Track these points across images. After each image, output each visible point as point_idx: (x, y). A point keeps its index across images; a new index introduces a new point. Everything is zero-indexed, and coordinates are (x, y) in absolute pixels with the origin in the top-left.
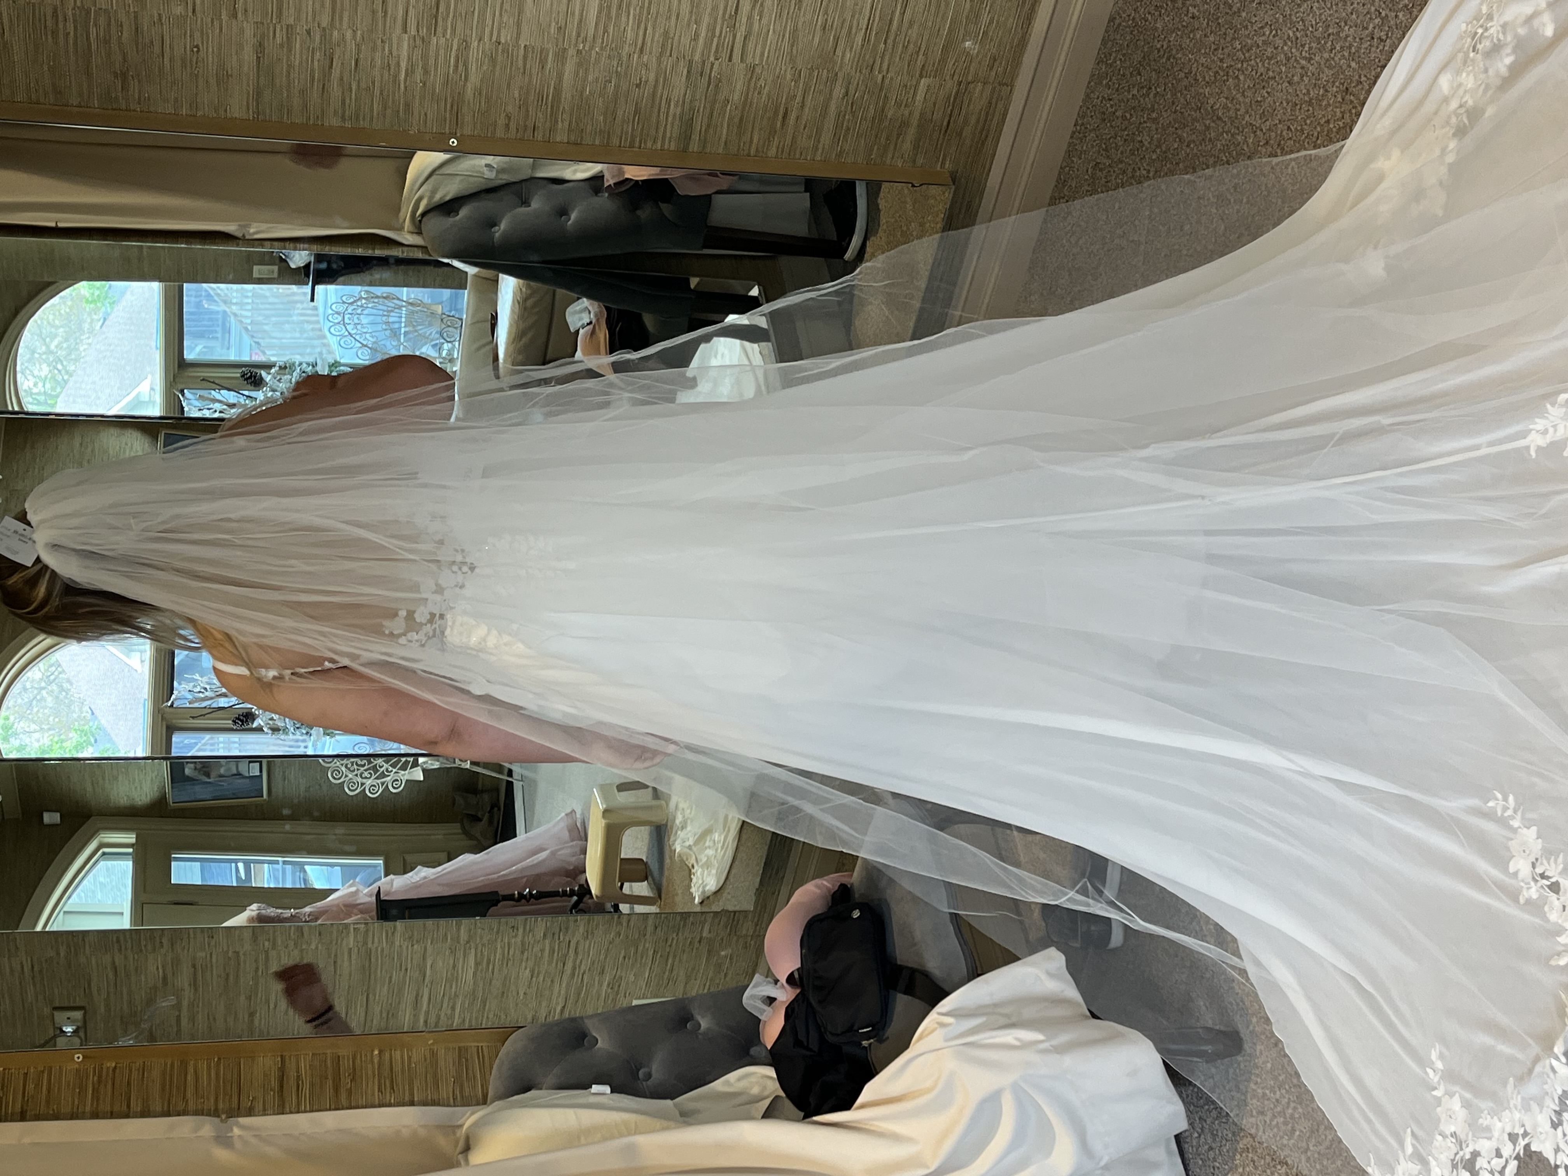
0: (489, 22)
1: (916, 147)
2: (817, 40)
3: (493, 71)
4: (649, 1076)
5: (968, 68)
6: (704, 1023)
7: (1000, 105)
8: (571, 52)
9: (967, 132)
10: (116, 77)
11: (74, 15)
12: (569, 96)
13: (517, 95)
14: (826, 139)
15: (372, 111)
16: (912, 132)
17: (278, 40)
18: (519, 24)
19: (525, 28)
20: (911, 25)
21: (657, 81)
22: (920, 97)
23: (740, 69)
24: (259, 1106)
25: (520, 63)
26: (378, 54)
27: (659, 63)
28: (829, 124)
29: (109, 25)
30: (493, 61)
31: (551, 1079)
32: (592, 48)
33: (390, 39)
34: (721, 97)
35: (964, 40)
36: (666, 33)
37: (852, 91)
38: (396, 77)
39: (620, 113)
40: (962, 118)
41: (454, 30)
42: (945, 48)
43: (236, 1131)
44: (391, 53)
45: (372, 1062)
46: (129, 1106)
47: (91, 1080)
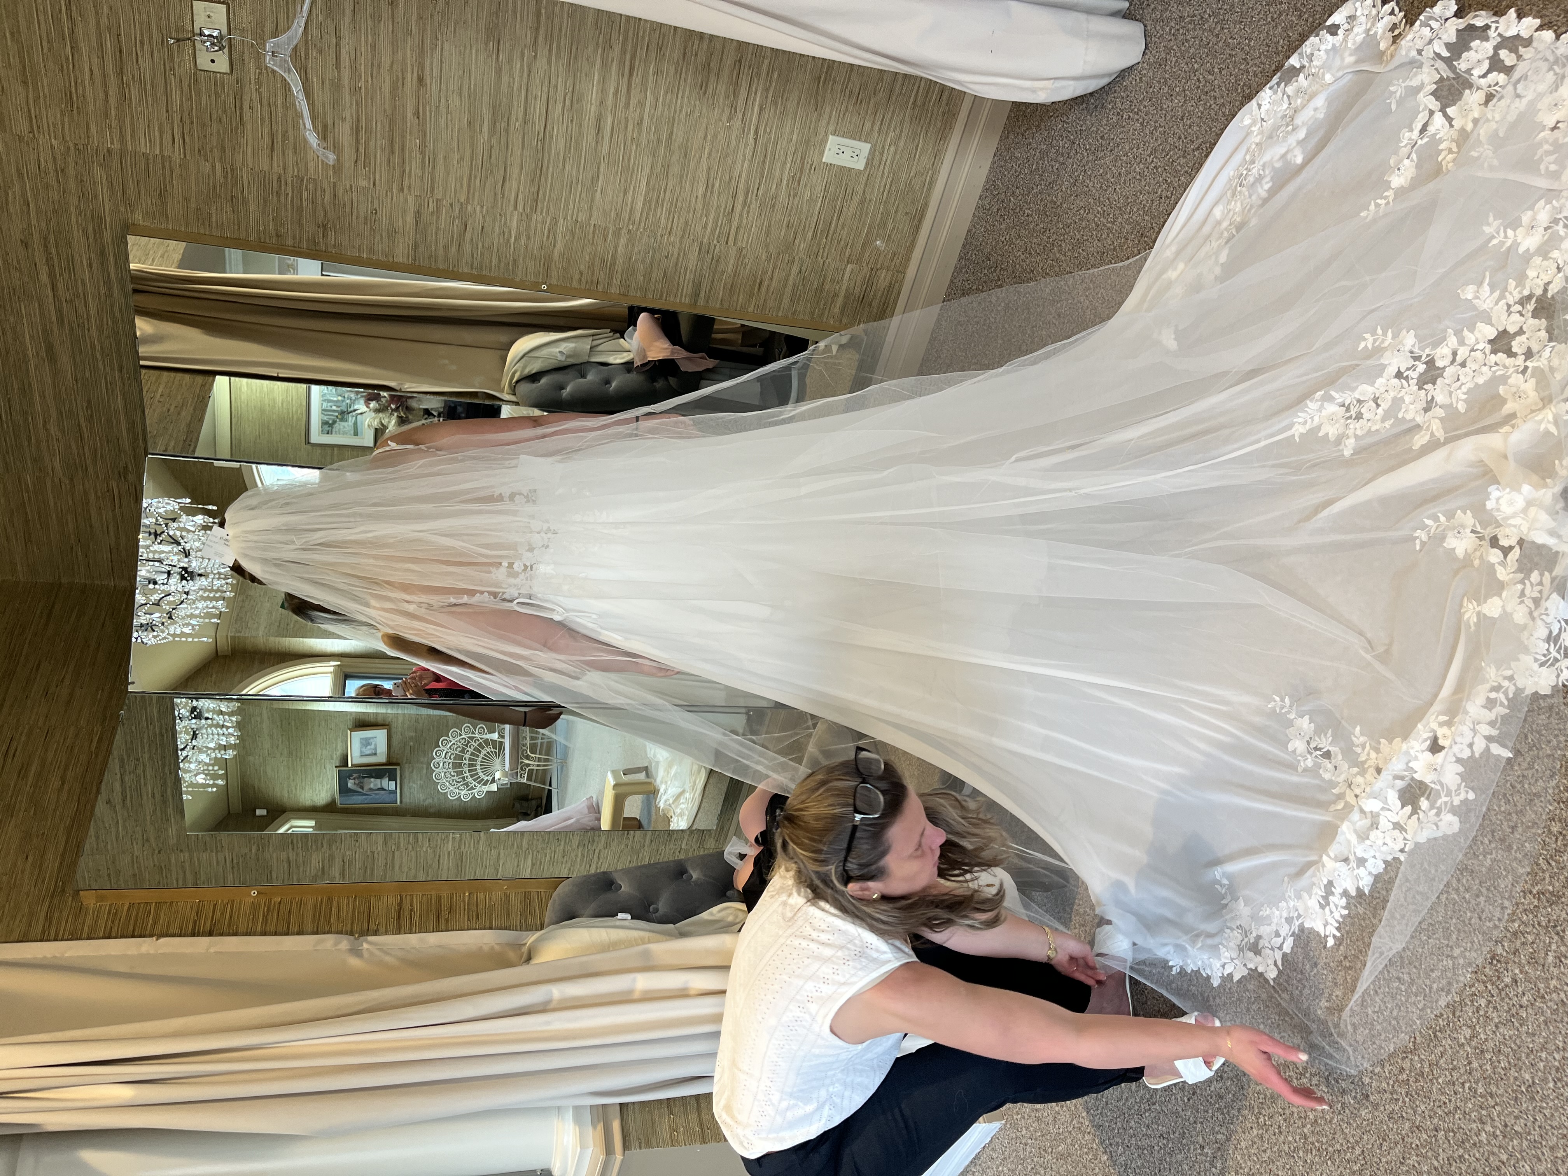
0: (571, 206)
1: (842, 312)
2: (783, 232)
3: (572, 241)
4: (657, 910)
5: (877, 259)
6: (695, 875)
7: (897, 285)
8: (624, 231)
9: (875, 303)
10: (319, 227)
11: (292, 181)
12: (621, 261)
13: (587, 259)
14: (786, 301)
15: (491, 262)
16: (840, 301)
17: (431, 209)
18: (591, 208)
19: (595, 214)
20: (843, 227)
21: (679, 255)
22: (847, 276)
23: (733, 252)
24: (382, 929)
25: (591, 235)
26: (497, 224)
27: (681, 243)
28: (789, 288)
29: (316, 189)
30: (573, 234)
31: (589, 911)
32: (638, 229)
33: (505, 214)
34: (720, 269)
35: (876, 240)
36: (686, 223)
37: (804, 269)
38: (508, 240)
39: (654, 275)
40: (872, 293)
41: (548, 210)
42: (864, 245)
43: (365, 946)
44: (505, 223)
45: (463, 901)
46: (288, 928)
47: (263, 910)
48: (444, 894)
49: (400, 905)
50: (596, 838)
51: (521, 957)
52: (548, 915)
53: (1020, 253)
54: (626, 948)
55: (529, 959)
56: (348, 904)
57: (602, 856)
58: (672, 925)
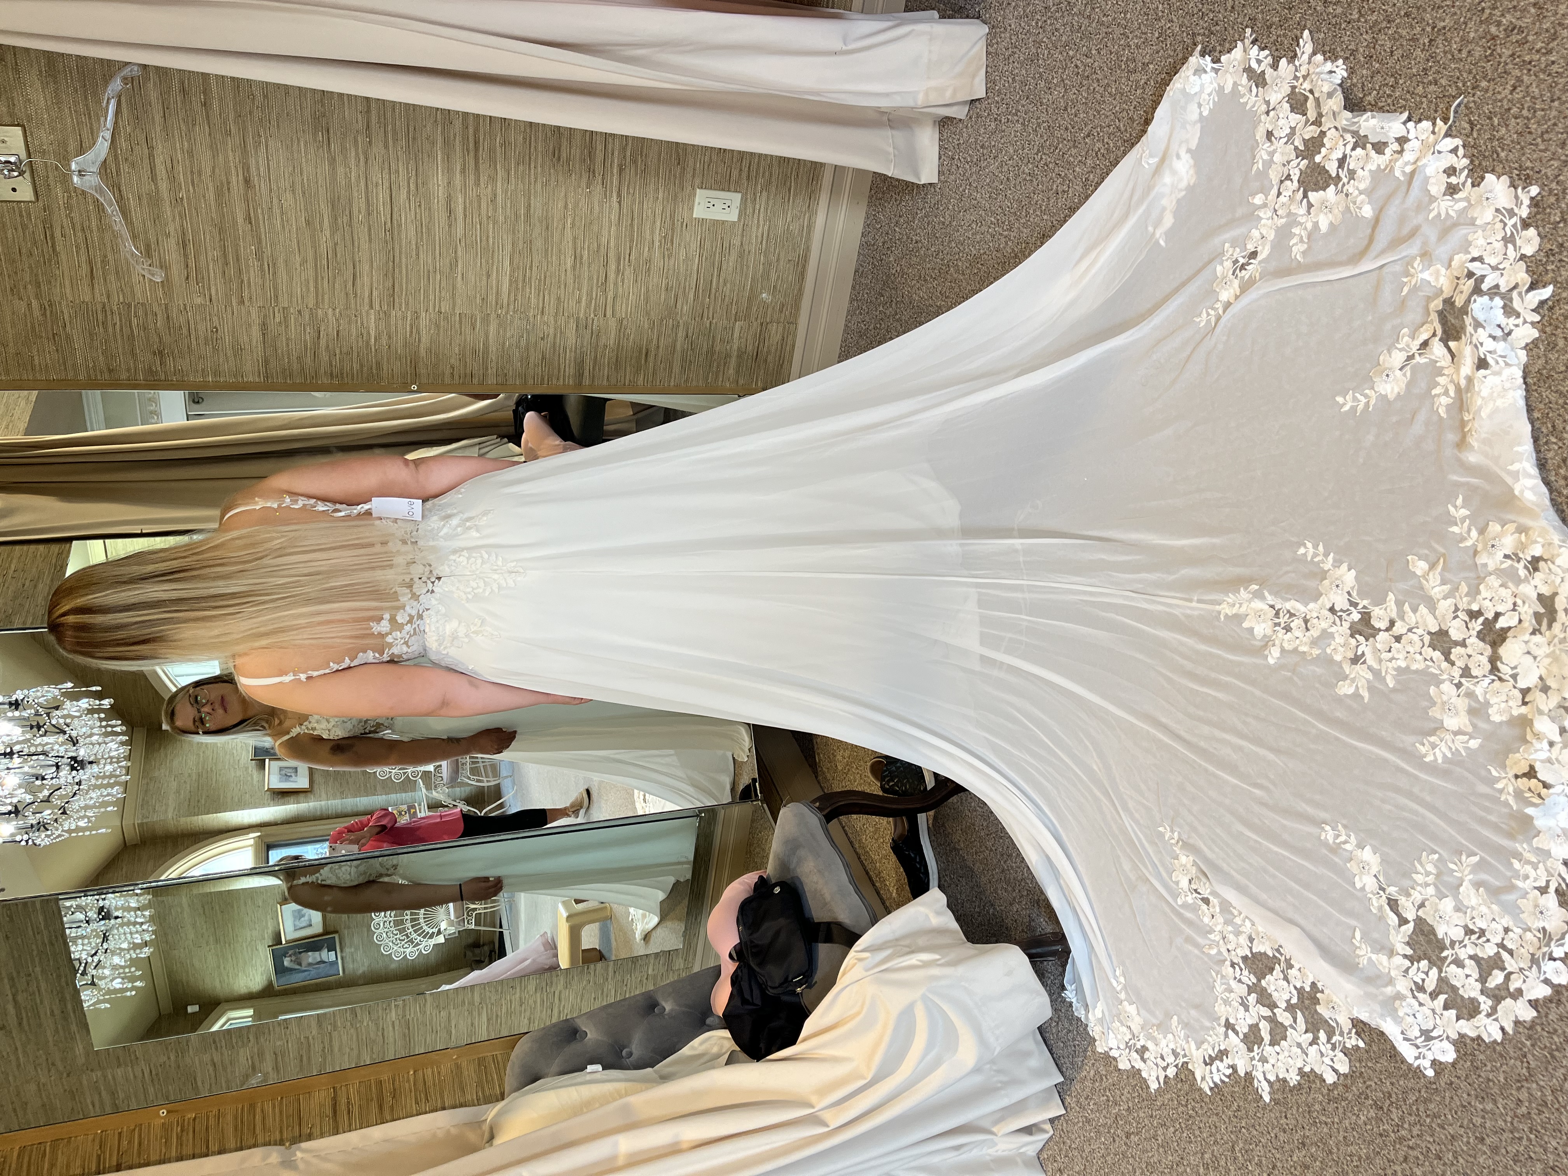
0: (432, 297)
1: (737, 372)
2: (663, 297)
3: (438, 334)
4: (630, 1054)
5: (766, 313)
6: (668, 1006)
7: (790, 337)
8: (493, 316)
9: (770, 358)
10: (155, 354)
11: (119, 309)
12: (494, 349)
13: (457, 351)
14: (676, 369)
15: (352, 368)
16: (733, 361)
17: (277, 320)
18: (453, 296)
19: (459, 302)
20: (725, 284)
21: (555, 335)
22: (736, 335)
23: (613, 323)
24: (316, 1131)
25: (457, 326)
26: (353, 326)
27: (556, 322)
28: (678, 356)
29: (146, 315)
30: (438, 326)
31: (555, 1068)
32: (507, 313)
33: (361, 314)
34: (601, 344)
35: (761, 293)
36: (559, 299)
37: (690, 334)
38: (368, 343)
39: (532, 360)
40: (765, 349)
41: (407, 304)
42: (749, 299)
43: (299, 1154)
44: (362, 324)
45: (408, 1081)
46: (207, 1147)
47: (177, 1130)
48: (385, 1077)
49: (335, 1100)
50: (555, 979)
51: (483, 1135)
52: (509, 1080)
53: (914, 282)
54: (602, 1105)
55: (492, 1137)
56: (274, 1107)
57: (563, 996)
58: (649, 1070)
